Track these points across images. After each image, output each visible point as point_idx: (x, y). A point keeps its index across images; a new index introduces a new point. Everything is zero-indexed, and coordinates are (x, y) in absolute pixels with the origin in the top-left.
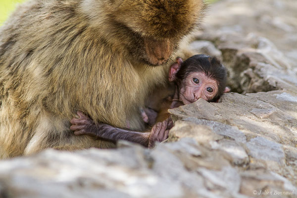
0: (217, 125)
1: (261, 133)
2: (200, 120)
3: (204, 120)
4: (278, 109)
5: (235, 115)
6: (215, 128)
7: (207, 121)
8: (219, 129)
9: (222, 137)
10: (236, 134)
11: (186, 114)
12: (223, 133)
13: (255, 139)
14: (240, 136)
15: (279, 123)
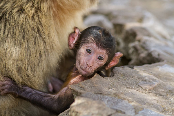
0: (110, 99)
1: (147, 104)
2: (96, 95)
3: (99, 95)
4: (161, 81)
5: (125, 88)
6: (109, 102)
7: (102, 96)
8: (112, 103)
9: (114, 111)
10: (126, 107)
11: (84, 89)
12: (115, 108)
13: (142, 111)
14: (129, 109)
15: (162, 93)
